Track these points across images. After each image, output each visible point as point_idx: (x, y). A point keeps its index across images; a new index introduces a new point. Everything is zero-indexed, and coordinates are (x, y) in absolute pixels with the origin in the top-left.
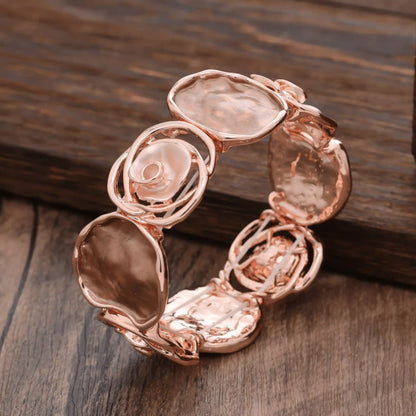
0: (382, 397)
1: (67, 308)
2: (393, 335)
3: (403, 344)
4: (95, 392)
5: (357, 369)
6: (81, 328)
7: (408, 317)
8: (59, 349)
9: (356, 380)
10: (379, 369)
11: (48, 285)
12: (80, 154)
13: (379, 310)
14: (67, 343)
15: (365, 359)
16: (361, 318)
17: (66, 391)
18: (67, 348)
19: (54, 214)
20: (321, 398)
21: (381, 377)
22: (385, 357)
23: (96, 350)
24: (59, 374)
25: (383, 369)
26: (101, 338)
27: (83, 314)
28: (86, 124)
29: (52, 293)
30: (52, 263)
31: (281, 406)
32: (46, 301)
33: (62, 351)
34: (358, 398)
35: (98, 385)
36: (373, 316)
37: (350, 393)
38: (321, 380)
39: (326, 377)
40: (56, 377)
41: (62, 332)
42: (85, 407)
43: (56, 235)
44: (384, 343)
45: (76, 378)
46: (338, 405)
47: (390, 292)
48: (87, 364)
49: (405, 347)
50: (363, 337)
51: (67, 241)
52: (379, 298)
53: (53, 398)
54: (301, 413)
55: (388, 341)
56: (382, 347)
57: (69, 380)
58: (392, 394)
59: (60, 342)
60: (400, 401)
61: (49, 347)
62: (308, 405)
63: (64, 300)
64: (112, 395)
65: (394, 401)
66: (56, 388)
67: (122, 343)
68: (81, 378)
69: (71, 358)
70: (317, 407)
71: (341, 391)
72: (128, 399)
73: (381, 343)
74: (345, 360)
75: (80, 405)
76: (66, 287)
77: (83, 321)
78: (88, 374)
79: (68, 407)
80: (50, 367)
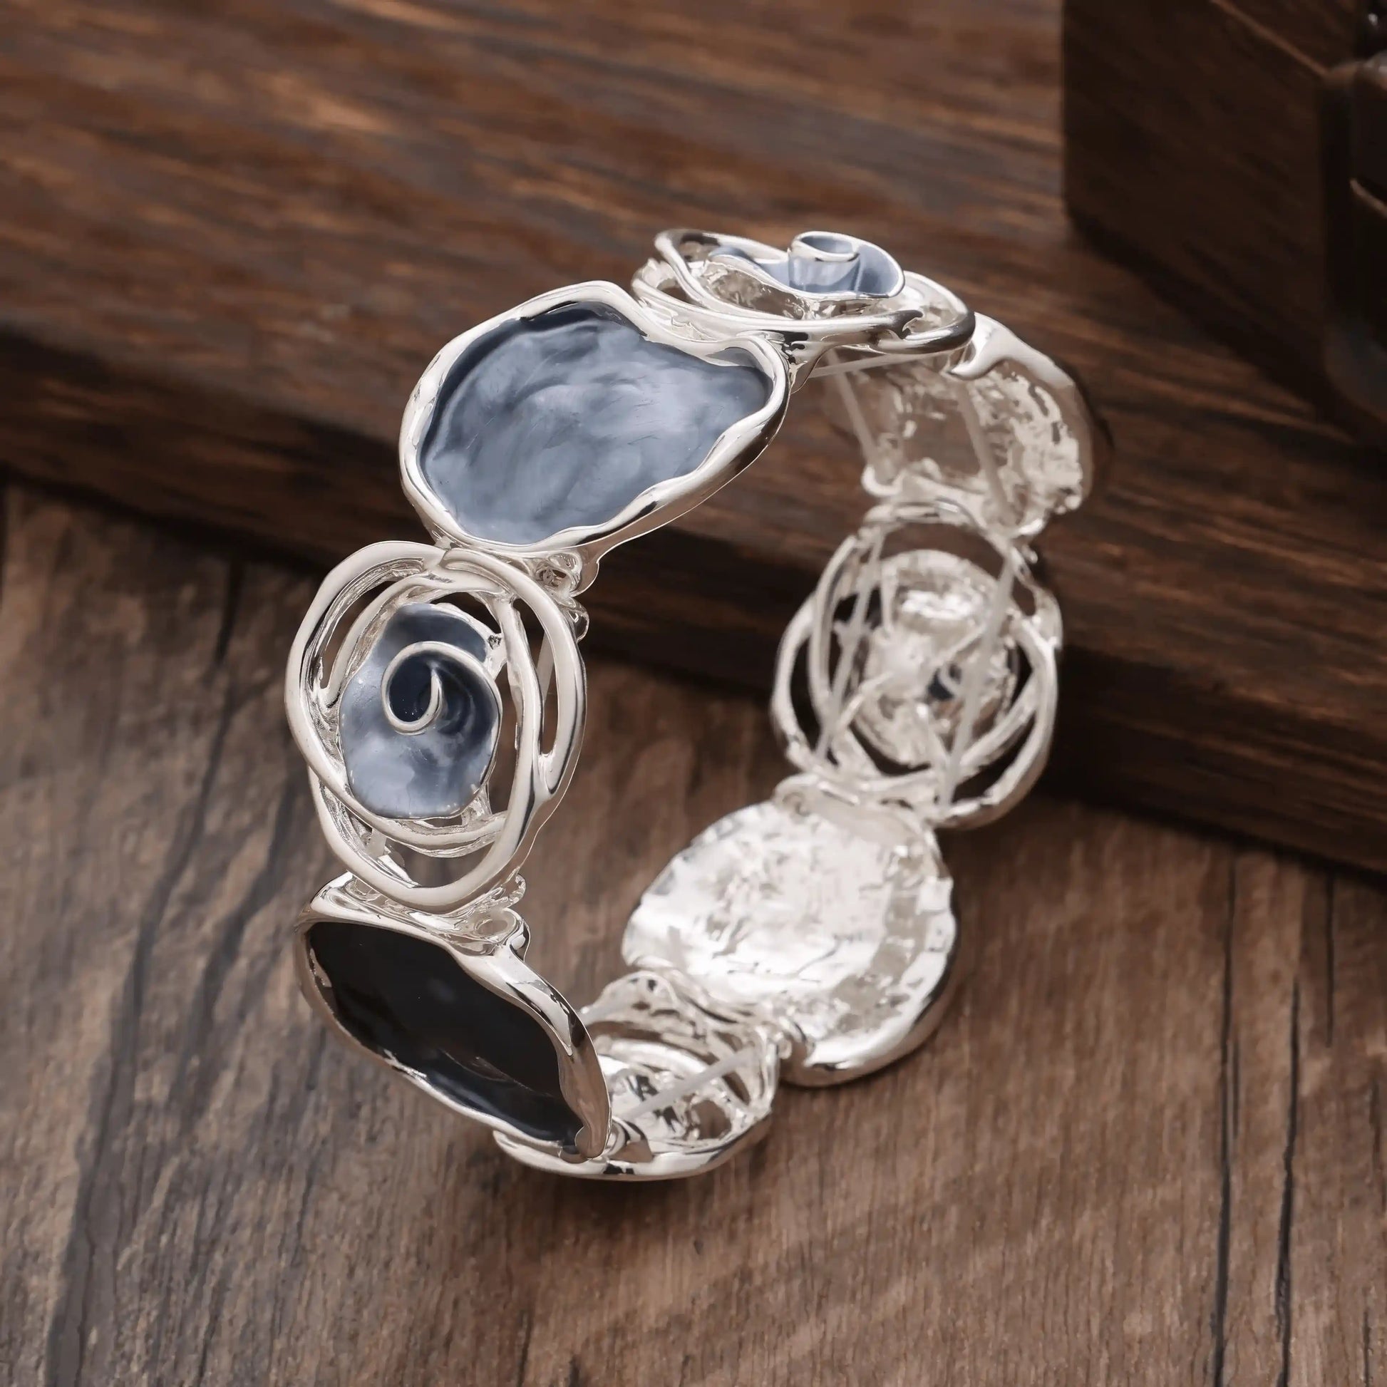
0: (1050, 1231)
1: (84, 883)
2: (1108, 1001)
3: (1138, 1036)
4: (158, 1200)
5: (984, 1124)
6: (127, 958)
7: (1161, 933)
8: (52, 1037)
9: (978, 1168)
10: (1052, 1129)
11: (27, 797)
12: (139, 339)
13: (1075, 903)
14: (78, 1016)
15: (1011, 1088)
16: (1014, 934)
17: (69, 1195)
18: (77, 1035)
19: (57, 518)
20: (862, 1231)
21: (1055, 1156)
22: (1078, 1079)
23: (169, 1043)
24: (51, 1130)
25: (1066, 1128)
26: (190, 997)
27: (134, 905)
28: (162, 216)
29: (41, 823)
30: (46, 711)
31: (735, 1261)
32: (19, 854)
33: (62, 1046)
34: (975, 1235)
35: (168, 1174)
36: (1052, 927)
37: (953, 1213)
38: (868, 1165)
39: (883, 1154)
40: (37, 1141)
41: (66, 974)
42: (126, 1254)
43: (63, 602)
44: (1079, 1027)
45: (101, 1144)
46: (911, 1255)
47: (1115, 834)
48: (139, 1095)
49: (1142, 1046)
50: (1013, 1005)
51: (95, 626)
52: (1077, 856)
53: (26, 1221)
54: (796, 1284)
55: (1091, 1021)
56: (1069, 1045)
57: (79, 1155)
58: (1085, 1222)
59: (57, 1012)
60: (1105, 1245)
61: (23, 1029)
62: (819, 1254)
63: (76, 853)
64: (211, 1214)
65: (1088, 1246)
66: (37, 1184)
67: (250, 1020)
68: (116, 1146)
69: (88, 1071)
70: (847, 1264)
71: (925, 1205)
72: (260, 1226)
73: (1069, 1027)
74: (949, 1090)
75: (108, 1248)
76: (86, 802)
77: (134, 935)
78: (141, 1133)
79: (71, 1254)
80: (21, 1105)
